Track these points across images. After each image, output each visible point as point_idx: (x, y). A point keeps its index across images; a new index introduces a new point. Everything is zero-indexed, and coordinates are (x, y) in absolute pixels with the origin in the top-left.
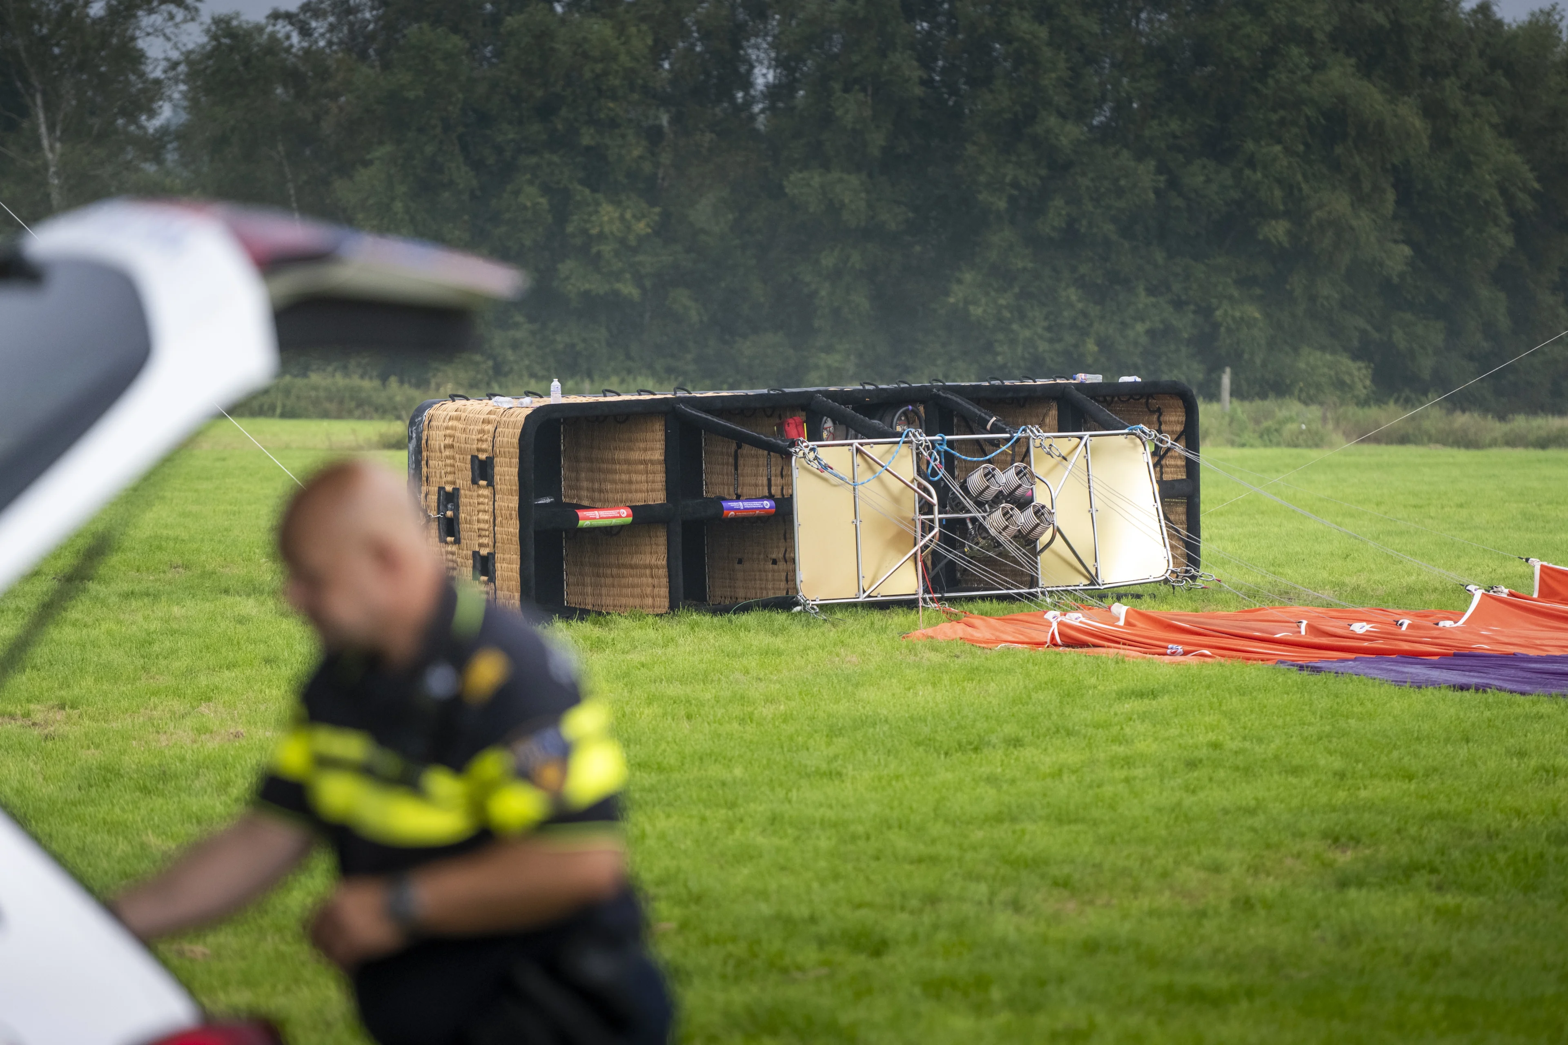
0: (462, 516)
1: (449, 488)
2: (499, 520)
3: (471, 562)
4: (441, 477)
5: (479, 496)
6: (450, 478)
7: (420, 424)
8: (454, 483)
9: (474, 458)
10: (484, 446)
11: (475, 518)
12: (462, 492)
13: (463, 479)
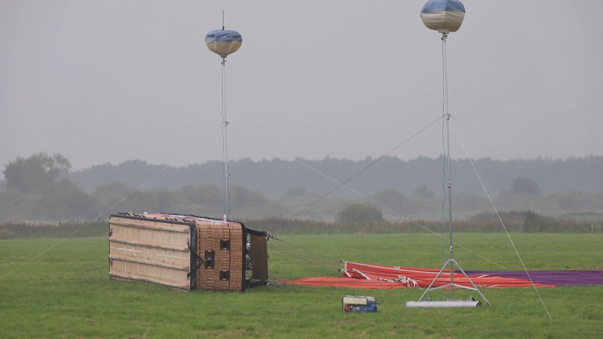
0: (216, 259)
1: (209, 251)
2: (232, 260)
3: (219, 274)
4: (206, 247)
5: (223, 253)
6: (210, 248)
7: (196, 231)
8: (212, 249)
9: (221, 241)
10: (226, 237)
11: (221, 260)
12: (216, 252)
13: (216, 248)
